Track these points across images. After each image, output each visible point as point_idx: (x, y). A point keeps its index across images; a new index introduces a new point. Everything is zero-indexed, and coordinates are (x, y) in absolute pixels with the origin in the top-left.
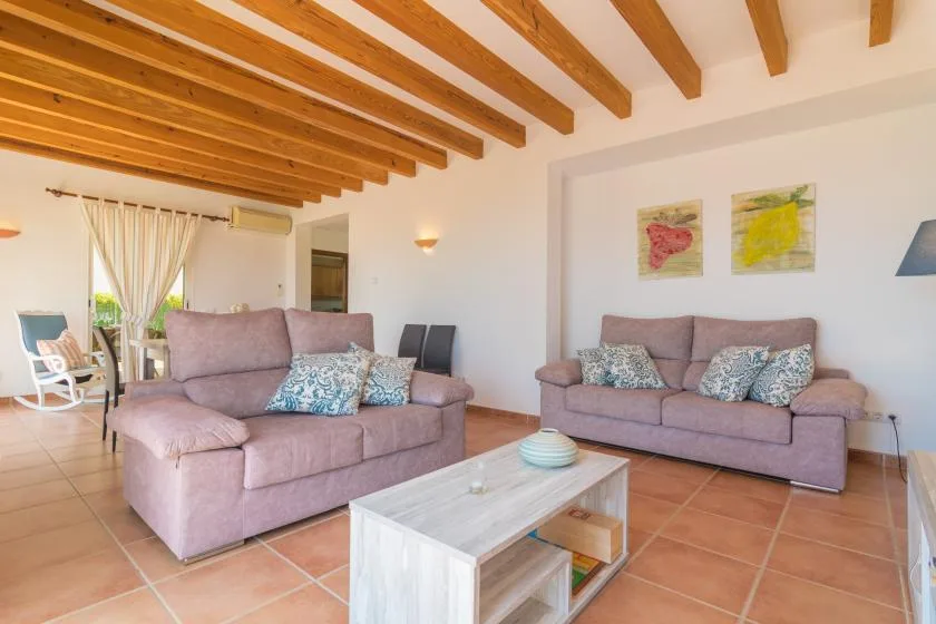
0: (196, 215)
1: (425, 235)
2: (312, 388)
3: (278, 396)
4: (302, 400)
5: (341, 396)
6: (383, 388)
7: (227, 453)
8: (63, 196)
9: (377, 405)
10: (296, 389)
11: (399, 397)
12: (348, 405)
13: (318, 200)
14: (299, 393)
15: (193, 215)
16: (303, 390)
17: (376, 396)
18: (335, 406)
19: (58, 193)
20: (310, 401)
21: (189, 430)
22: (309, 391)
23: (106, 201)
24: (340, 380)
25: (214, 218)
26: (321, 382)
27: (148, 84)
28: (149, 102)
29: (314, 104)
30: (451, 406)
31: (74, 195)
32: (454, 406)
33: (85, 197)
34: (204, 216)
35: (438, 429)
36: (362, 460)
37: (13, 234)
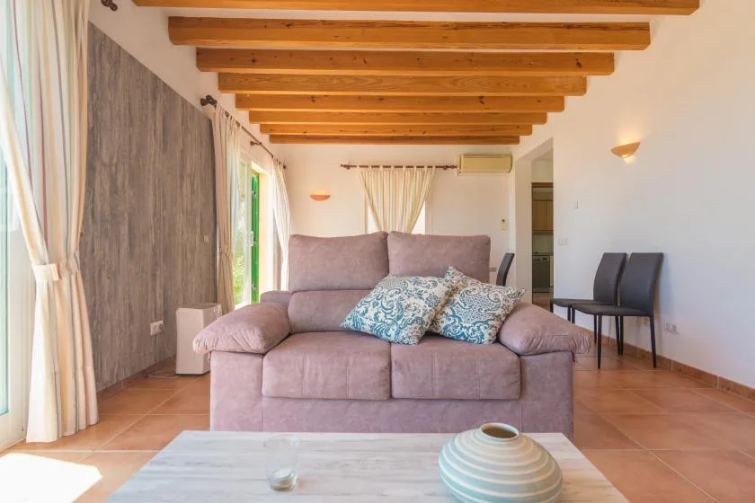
0: (431, 167)
1: (625, 141)
2: (375, 310)
3: (349, 316)
4: (365, 321)
5: (399, 322)
6: (460, 320)
7: (248, 358)
8: (351, 169)
9: (452, 339)
10: (362, 309)
11: (477, 333)
12: (404, 333)
13: (529, 132)
14: (363, 314)
15: (429, 167)
16: (367, 311)
17: (451, 328)
18: (392, 333)
19: (348, 167)
20: (371, 323)
21: (217, 331)
22: (371, 314)
23: (373, 167)
24: (404, 305)
25: (446, 167)
26: (385, 305)
27: (336, 66)
28: (352, 81)
29: (456, 29)
30: (542, 356)
31: (355, 166)
32: (549, 356)
33: (361, 166)
34: (437, 167)
35: (511, 384)
36: (391, 397)
37: (327, 197)
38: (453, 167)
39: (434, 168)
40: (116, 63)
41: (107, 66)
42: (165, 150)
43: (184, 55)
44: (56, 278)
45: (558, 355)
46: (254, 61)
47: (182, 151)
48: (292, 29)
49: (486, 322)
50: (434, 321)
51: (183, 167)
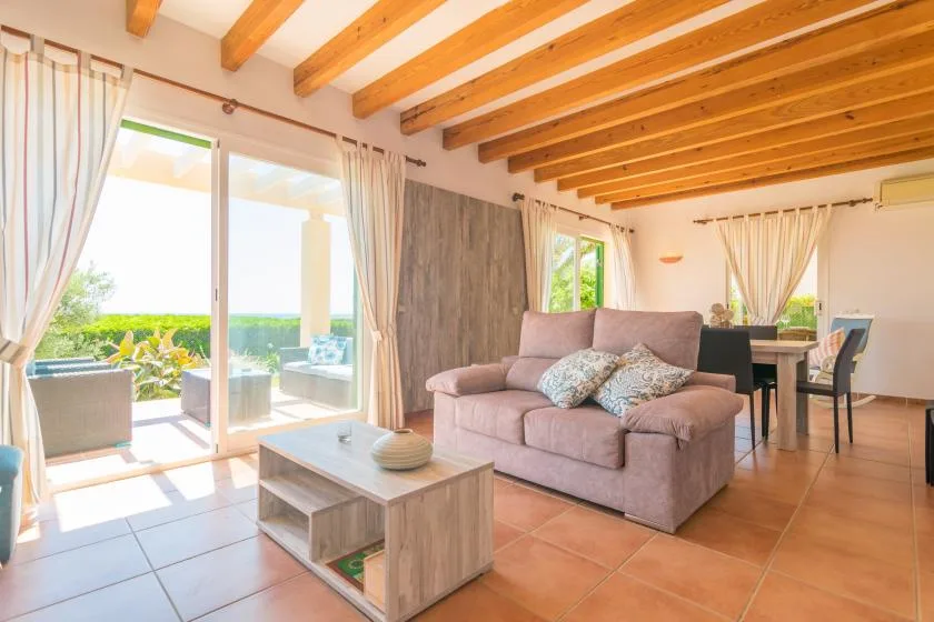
0: (824, 206)
5: (559, 389)
6: (611, 393)
8: (708, 223)
11: (617, 407)
12: (558, 398)
15: (820, 207)
17: (604, 400)
18: (553, 396)
19: (703, 222)
23: (750, 216)
25: (853, 203)
30: (643, 435)
31: (712, 220)
32: (651, 436)
33: (718, 219)
34: (834, 205)
35: (609, 454)
36: (523, 443)
37: (679, 259)
38: (865, 201)
39: (829, 207)
40: (428, 200)
41: (422, 203)
42: (471, 247)
43: (498, 166)
44: (381, 338)
45: (660, 437)
46: (547, 155)
47: (489, 245)
48: (558, 127)
49: (627, 399)
50: (595, 391)
51: (490, 256)
